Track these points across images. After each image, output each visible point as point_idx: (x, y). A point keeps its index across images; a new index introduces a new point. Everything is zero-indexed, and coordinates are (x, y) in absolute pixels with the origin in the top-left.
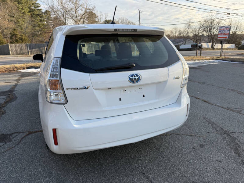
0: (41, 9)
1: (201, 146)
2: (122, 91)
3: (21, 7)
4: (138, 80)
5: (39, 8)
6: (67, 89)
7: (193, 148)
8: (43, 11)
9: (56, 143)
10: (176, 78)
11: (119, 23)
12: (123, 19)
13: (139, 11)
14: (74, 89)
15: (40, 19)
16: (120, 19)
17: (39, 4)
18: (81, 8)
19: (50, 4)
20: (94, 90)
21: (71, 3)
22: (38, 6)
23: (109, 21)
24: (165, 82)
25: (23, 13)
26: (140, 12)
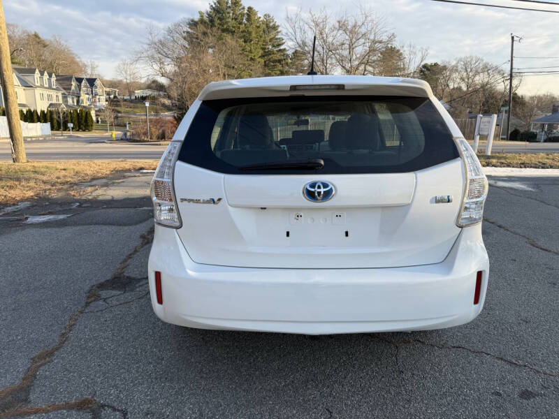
0: (285, 50)
1: (526, 395)
2: (293, 215)
3: (248, 49)
4: (328, 195)
5: (282, 47)
6: (183, 200)
7: (498, 394)
8: (290, 52)
9: (160, 301)
10: (439, 201)
11: (459, 69)
12: (469, 60)
13: (513, 38)
14: (192, 200)
15: (280, 71)
16: (460, 60)
17: (283, 40)
18: (362, 41)
19: (298, 37)
20: (230, 208)
21: (341, 32)
22: (280, 43)
23: (431, 66)
24: (405, 208)
25: (251, 59)
26: (515, 38)
